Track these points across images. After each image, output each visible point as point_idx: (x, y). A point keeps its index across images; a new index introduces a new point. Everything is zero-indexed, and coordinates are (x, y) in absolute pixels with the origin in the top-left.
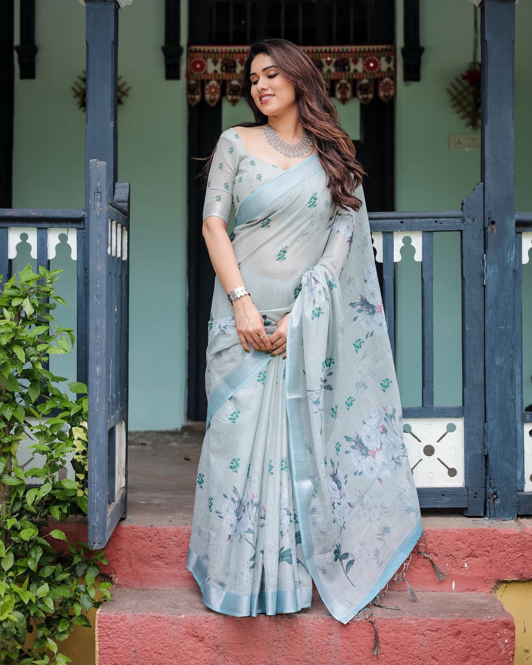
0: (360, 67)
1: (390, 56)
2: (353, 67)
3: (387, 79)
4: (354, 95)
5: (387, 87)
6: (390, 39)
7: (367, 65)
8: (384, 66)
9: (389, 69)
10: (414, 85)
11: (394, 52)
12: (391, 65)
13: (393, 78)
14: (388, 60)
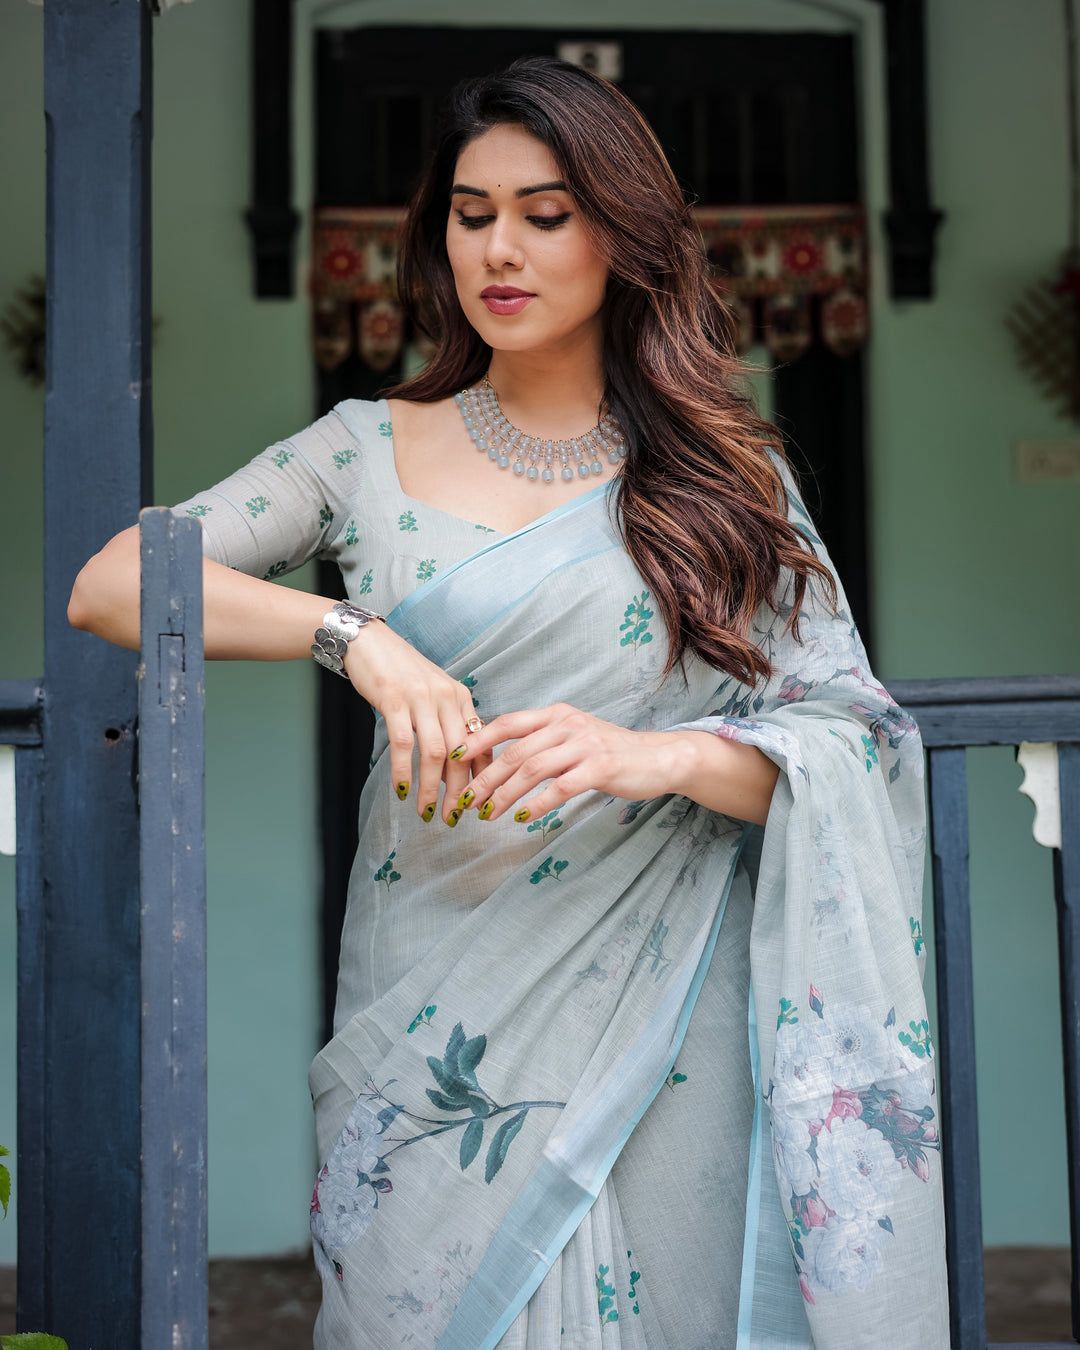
0: (771, 263)
1: (852, 233)
2: (753, 264)
3: (844, 297)
4: (759, 337)
5: (845, 315)
6: (851, 191)
7: (790, 259)
8: (835, 260)
9: (849, 271)
10: (918, 313)
11: (860, 223)
12: (855, 259)
13: (861, 288)
14: (846, 246)
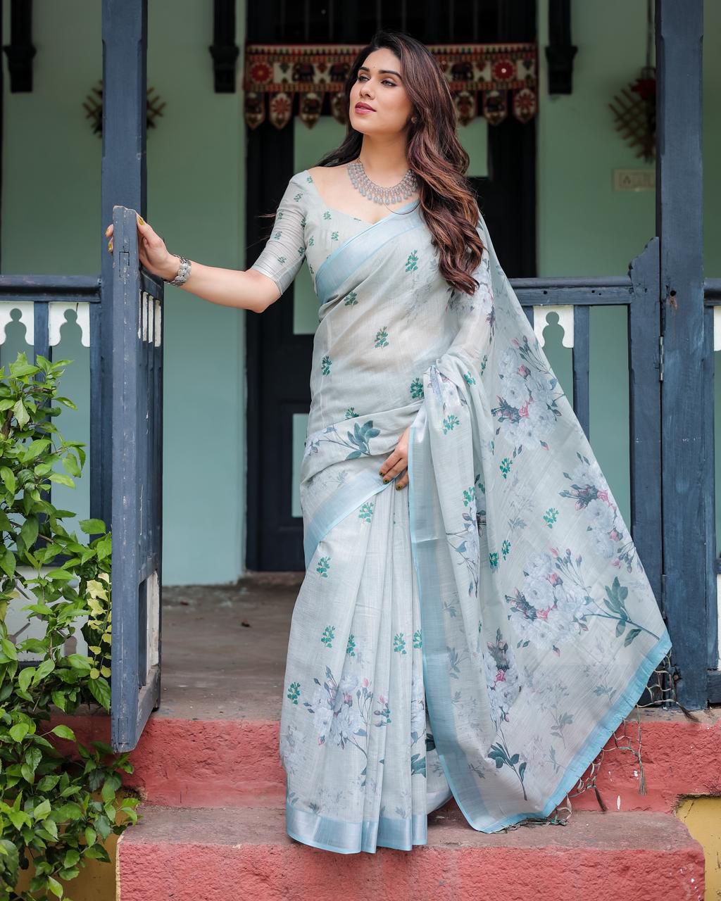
0: (487, 74)
1: (530, 57)
2: (477, 74)
3: (526, 91)
4: (480, 113)
5: (526, 101)
6: (530, 35)
7: (497, 71)
8: (521, 72)
9: (528, 77)
10: (563, 99)
11: (535, 53)
12: (531, 71)
13: (535, 89)
14: (527, 65)
